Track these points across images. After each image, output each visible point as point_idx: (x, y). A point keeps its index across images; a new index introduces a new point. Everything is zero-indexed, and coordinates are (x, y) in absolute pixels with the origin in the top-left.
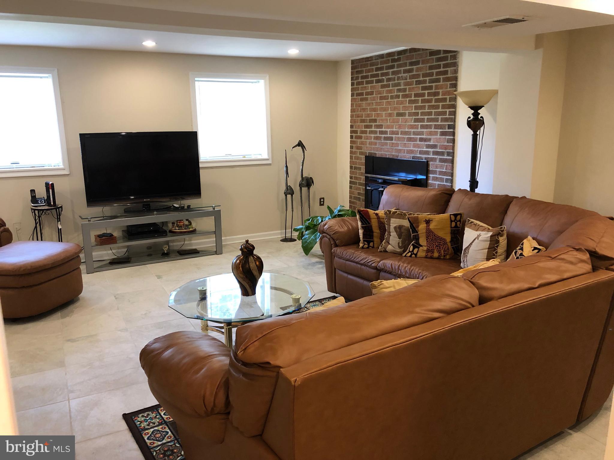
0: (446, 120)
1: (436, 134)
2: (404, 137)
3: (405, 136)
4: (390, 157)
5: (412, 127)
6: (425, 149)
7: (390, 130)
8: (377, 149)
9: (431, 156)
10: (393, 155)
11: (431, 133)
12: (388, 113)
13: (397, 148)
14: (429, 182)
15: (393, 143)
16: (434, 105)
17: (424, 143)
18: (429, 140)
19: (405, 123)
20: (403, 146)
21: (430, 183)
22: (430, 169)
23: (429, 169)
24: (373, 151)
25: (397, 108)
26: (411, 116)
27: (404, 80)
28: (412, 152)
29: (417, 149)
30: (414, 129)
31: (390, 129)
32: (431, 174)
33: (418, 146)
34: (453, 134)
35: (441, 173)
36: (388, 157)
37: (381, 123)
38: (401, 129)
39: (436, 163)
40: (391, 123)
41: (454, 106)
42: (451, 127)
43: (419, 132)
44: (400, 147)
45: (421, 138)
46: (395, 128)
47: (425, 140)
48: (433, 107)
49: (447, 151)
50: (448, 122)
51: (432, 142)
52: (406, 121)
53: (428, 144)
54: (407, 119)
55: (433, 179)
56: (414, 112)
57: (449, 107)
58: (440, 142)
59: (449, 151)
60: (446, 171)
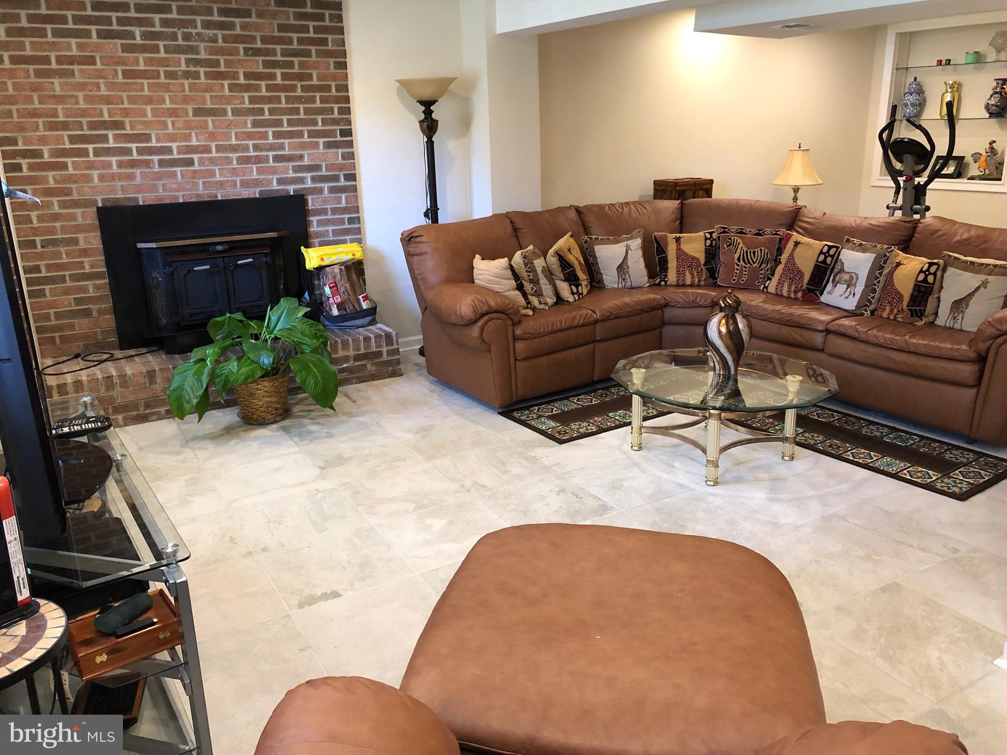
0: (335, 122)
1: (316, 146)
2: (228, 157)
3: (230, 155)
4: (191, 200)
5: (250, 136)
6: (291, 174)
7: (178, 144)
8: (139, 189)
9: (309, 184)
10: (198, 195)
11: (303, 146)
12: (163, 108)
13: (211, 180)
15: (195, 171)
16: (301, 96)
17: (287, 164)
18: (301, 157)
19: (227, 128)
20: (227, 174)
21: (313, 231)
22: (310, 208)
23: (306, 208)
24: (123, 194)
25: (193, 99)
26: (245, 116)
27: (207, 42)
28: (257, 183)
29: (271, 177)
30: (256, 140)
31: (180, 142)
32: (314, 215)
33: (274, 171)
34: (350, 144)
35: (335, 211)
36: (181, 201)
37: (140, 130)
38: (217, 141)
39: (321, 196)
40: (179, 129)
41: (347, 100)
42: (348, 133)
43: (272, 145)
44: (218, 178)
45: (277, 155)
46: (198, 140)
47: (289, 159)
48: (299, 99)
49: (345, 173)
50: (339, 125)
51: (306, 161)
52: (229, 126)
53: (299, 165)
54: (232, 121)
55: (320, 223)
56: (249, 108)
57: (337, 100)
58: (327, 159)
59: (349, 172)
60: (347, 207)
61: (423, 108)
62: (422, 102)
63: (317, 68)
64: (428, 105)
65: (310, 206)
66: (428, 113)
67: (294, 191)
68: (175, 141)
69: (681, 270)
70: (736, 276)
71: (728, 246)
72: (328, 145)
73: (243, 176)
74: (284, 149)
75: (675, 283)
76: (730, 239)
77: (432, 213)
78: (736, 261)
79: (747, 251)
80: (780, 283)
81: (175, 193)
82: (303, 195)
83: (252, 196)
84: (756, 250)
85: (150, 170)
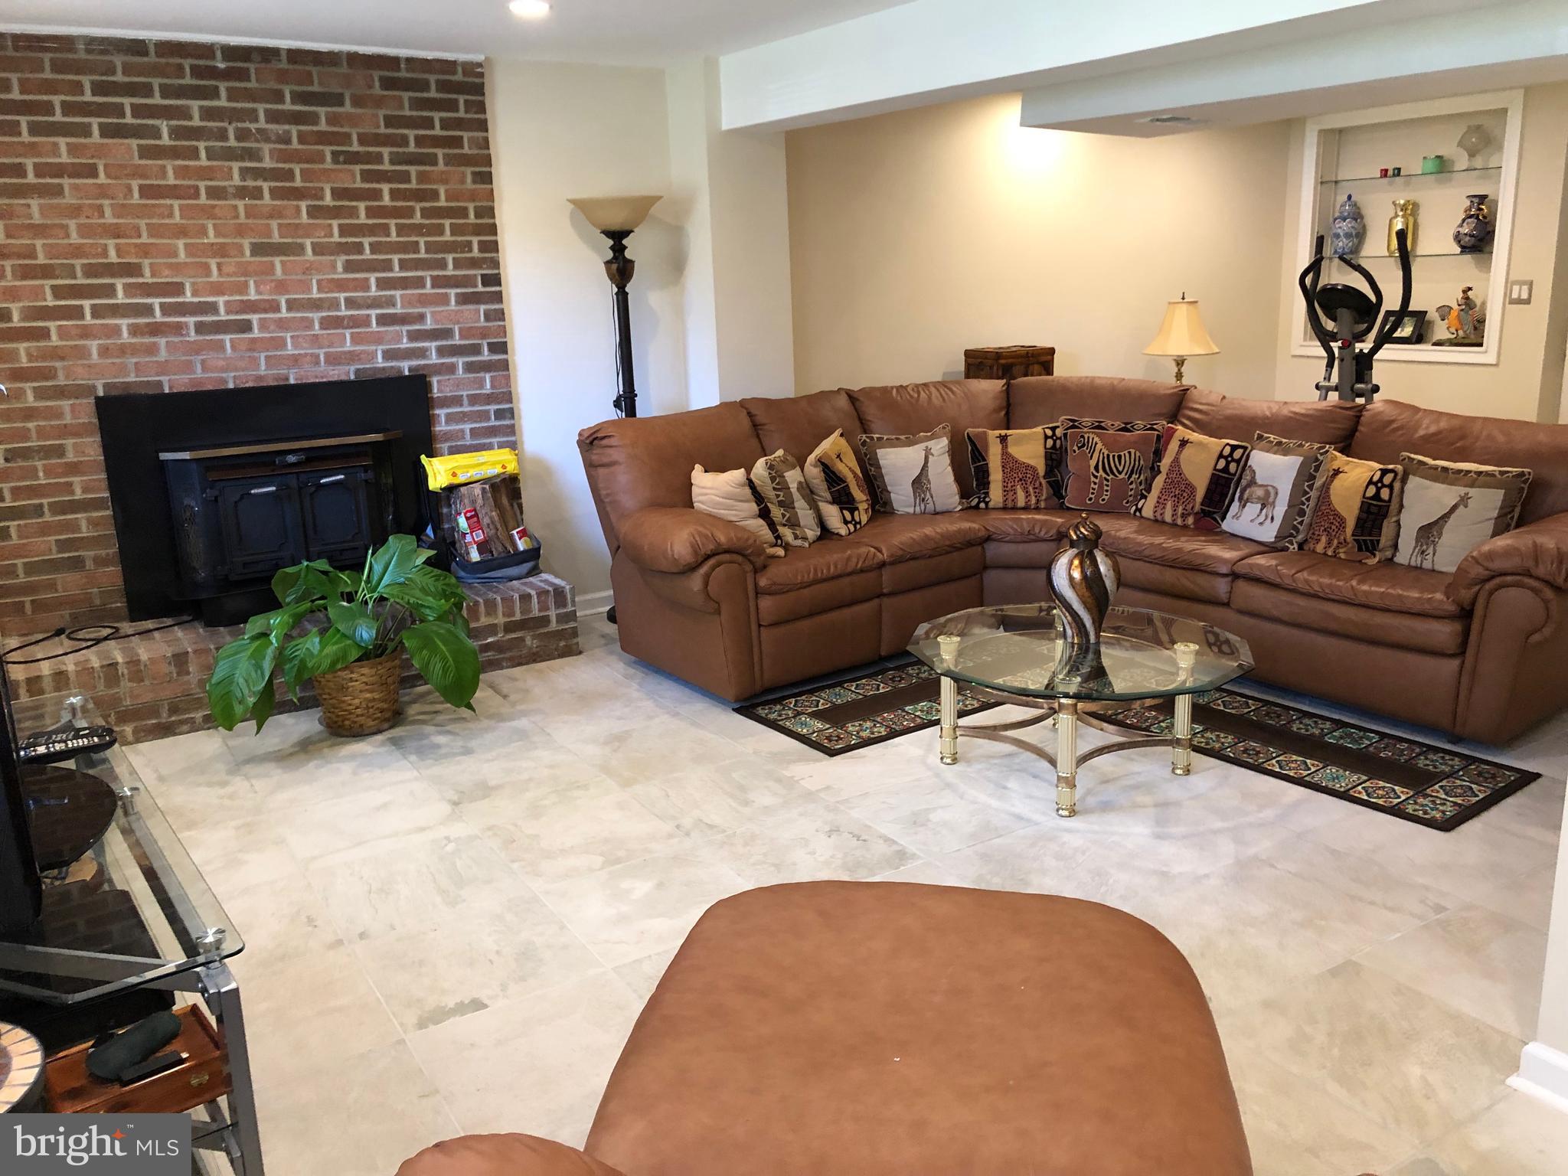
0: (474, 263)
1: (444, 300)
2: (307, 318)
3: (310, 315)
4: (247, 385)
5: (340, 285)
6: (405, 344)
7: (226, 298)
8: (163, 368)
9: (434, 359)
10: (260, 378)
11: (424, 300)
12: (203, 243)
13: (279, 353)
14: (438, 429)
15: (254, 340)
16: (421, 224)
17: (398, 328)
18: (421, 318)
19: (304, 273)
20: (304, 345)
21: (440, 431)
22: (436, 396)
23: (429, 395)
24: (137, 376)
25: (252, 230)
26: (333, 255)
27: (275, 143)
28: (352, 357)
29: (374, 348)
30: (350, 292)
31: (230, 295)
32: (442, 407)
33: (378, 339)
34: (498, 297)
35: (474, 399)
36: (231, 386)
37: (166, 277)
38: (287, 292)
39: (453, 377)
40: (228, 275)
41: (493, 229)
42: (496, 280)
43: (375, 298)
44: (290, 350)
45: (383, 315)
46: (258, 292)
47: (402, 320)
48: (418, 229)
49: (489, 341)
50: (481, 268)
51: (429, 324)
52: (308, 270)
53: (418, 330)
54: (312, 263)
55: (450, 419)
56: (340, 243)
57: (478, 230)
58: (461, 320)
59: (495, 340)
60: (493, 393)
61: (611, 242)
62: (609, 234)
63: (445, 182)
64: (617, 237)
65: (436, 392)
66: (619, 249)
67: (410, 370)
68: (223, 294)
69: (1009, 485)
70: (1093, 493)
71: (1079, 448)
72: (464, 299)
73: (329, 347)
74: (394, 305)
75: (1001, 505)
76: (1082, 437)
77: (627, 401)
78: (1092, 469)
79: (1108, 456)
80: (1160, 503)
81: (221, 375)
82: (424, 376)
83: (344, 378)
84: (1122, 454)
85: (181, 339)
